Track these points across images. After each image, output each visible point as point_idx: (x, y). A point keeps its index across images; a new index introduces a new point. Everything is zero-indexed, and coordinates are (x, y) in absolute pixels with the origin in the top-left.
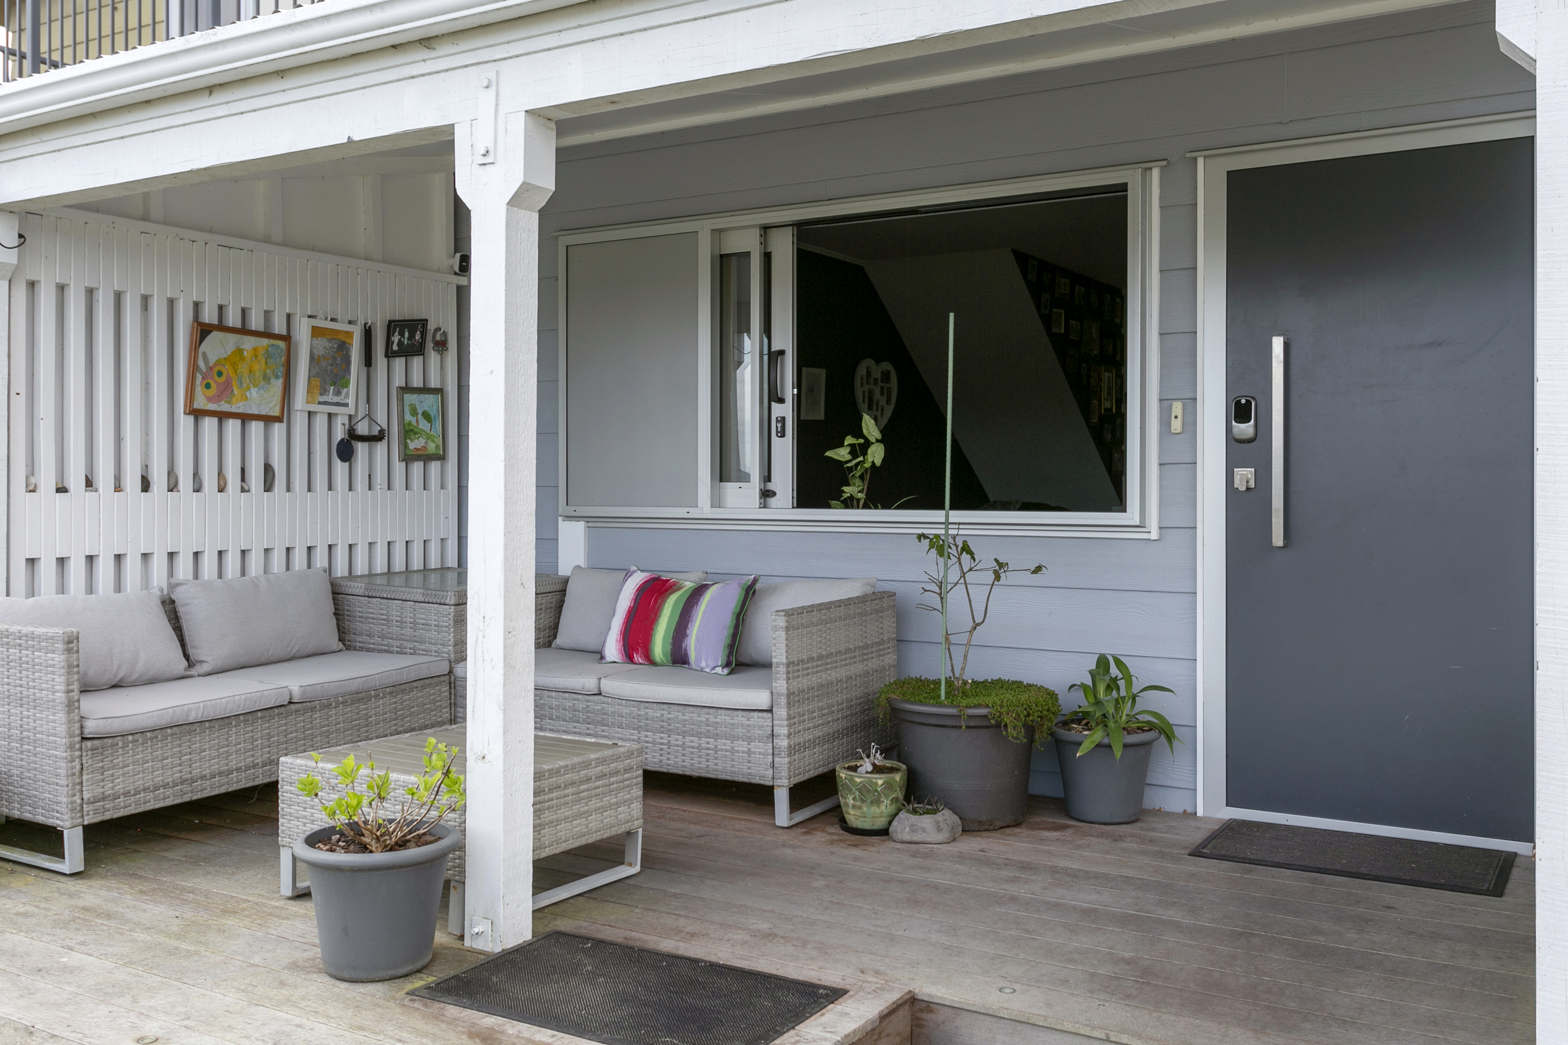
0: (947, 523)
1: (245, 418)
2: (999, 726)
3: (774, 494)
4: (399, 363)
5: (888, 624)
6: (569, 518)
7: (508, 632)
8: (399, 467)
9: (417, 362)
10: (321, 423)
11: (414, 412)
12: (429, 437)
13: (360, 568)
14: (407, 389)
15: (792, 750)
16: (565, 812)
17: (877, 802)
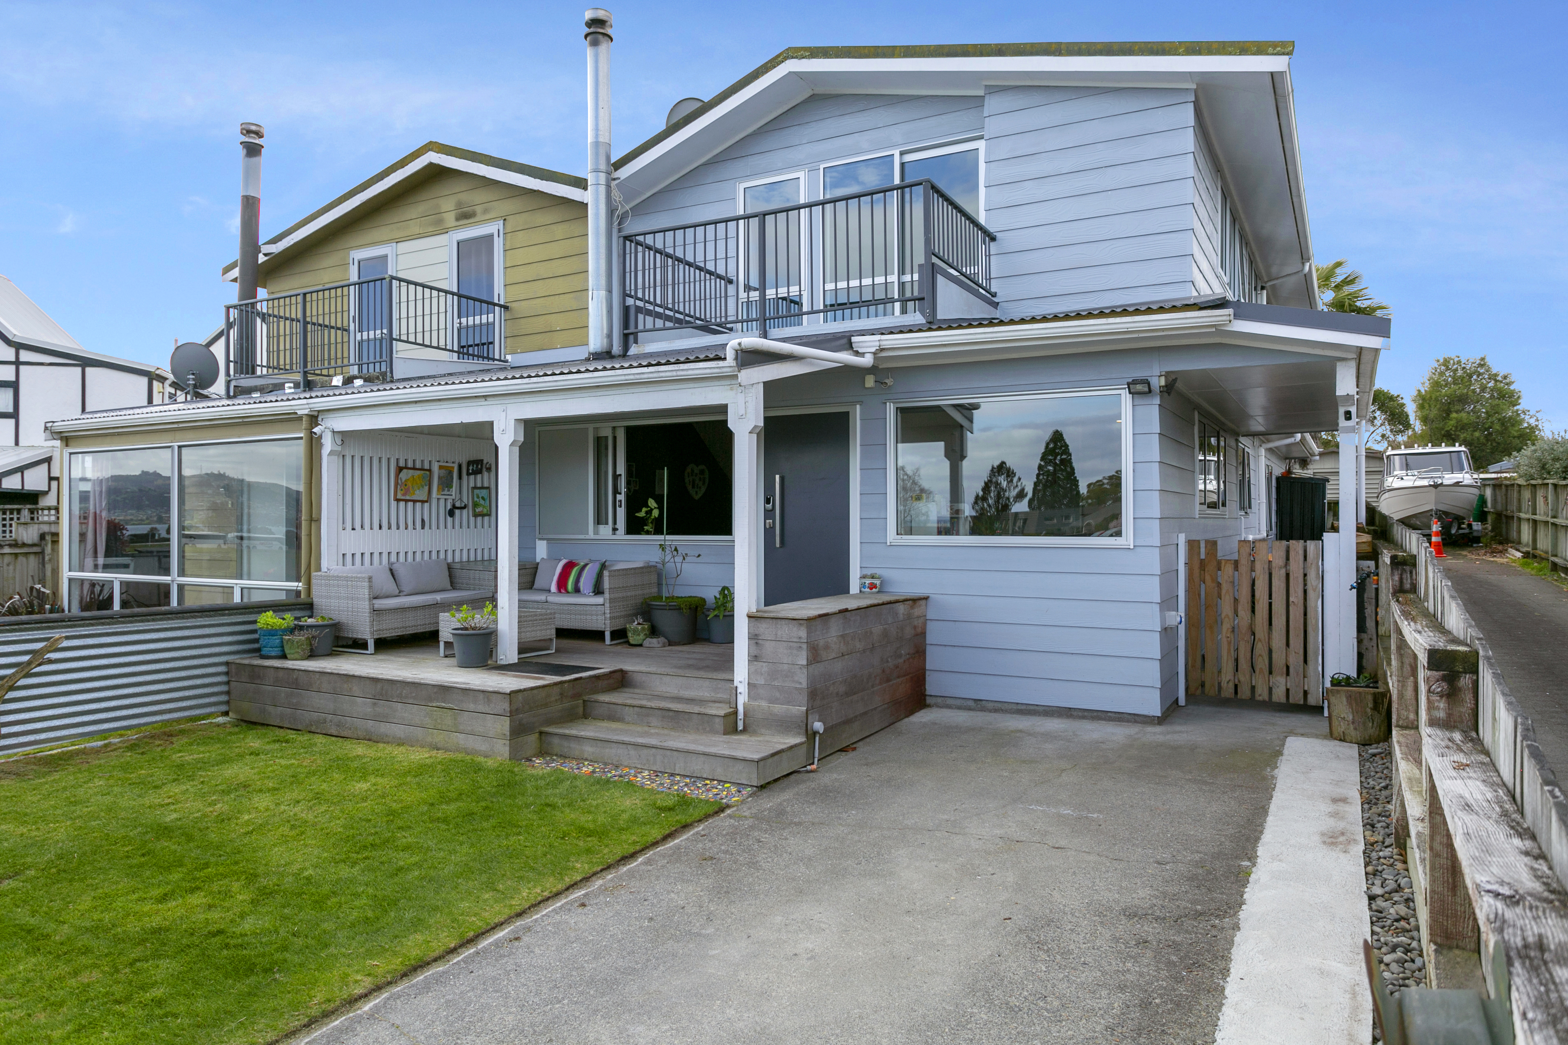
0: (665, 540)
1: (414, 501)
2: (680, 609)
3: (617, 529)
4: (472, 477)
5: (654, 578)
6: (540, 539)
7: (510, 571)
8: (472, 519)
9: (479, 476)
10: (442, 502)
11: (478, 497)
12: (484, 507)
13: (457, 559)
14: (475, 488)
15: (611, 618)
16: (529, 629)
17: (639, 635)
